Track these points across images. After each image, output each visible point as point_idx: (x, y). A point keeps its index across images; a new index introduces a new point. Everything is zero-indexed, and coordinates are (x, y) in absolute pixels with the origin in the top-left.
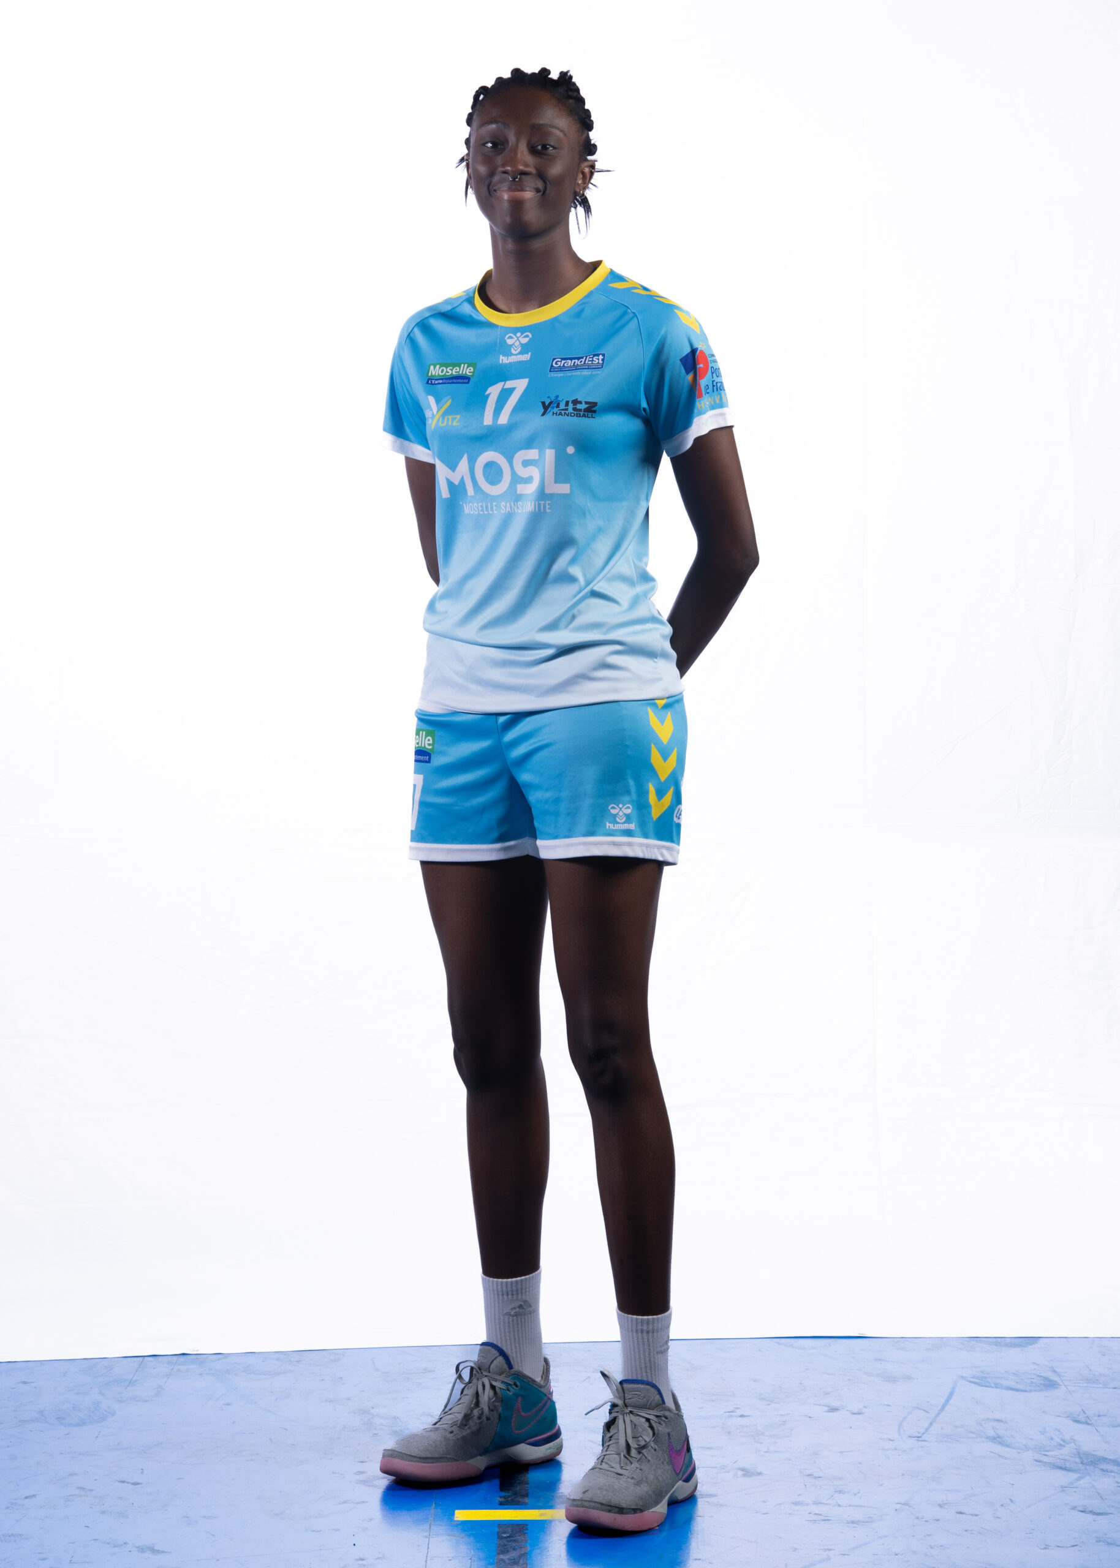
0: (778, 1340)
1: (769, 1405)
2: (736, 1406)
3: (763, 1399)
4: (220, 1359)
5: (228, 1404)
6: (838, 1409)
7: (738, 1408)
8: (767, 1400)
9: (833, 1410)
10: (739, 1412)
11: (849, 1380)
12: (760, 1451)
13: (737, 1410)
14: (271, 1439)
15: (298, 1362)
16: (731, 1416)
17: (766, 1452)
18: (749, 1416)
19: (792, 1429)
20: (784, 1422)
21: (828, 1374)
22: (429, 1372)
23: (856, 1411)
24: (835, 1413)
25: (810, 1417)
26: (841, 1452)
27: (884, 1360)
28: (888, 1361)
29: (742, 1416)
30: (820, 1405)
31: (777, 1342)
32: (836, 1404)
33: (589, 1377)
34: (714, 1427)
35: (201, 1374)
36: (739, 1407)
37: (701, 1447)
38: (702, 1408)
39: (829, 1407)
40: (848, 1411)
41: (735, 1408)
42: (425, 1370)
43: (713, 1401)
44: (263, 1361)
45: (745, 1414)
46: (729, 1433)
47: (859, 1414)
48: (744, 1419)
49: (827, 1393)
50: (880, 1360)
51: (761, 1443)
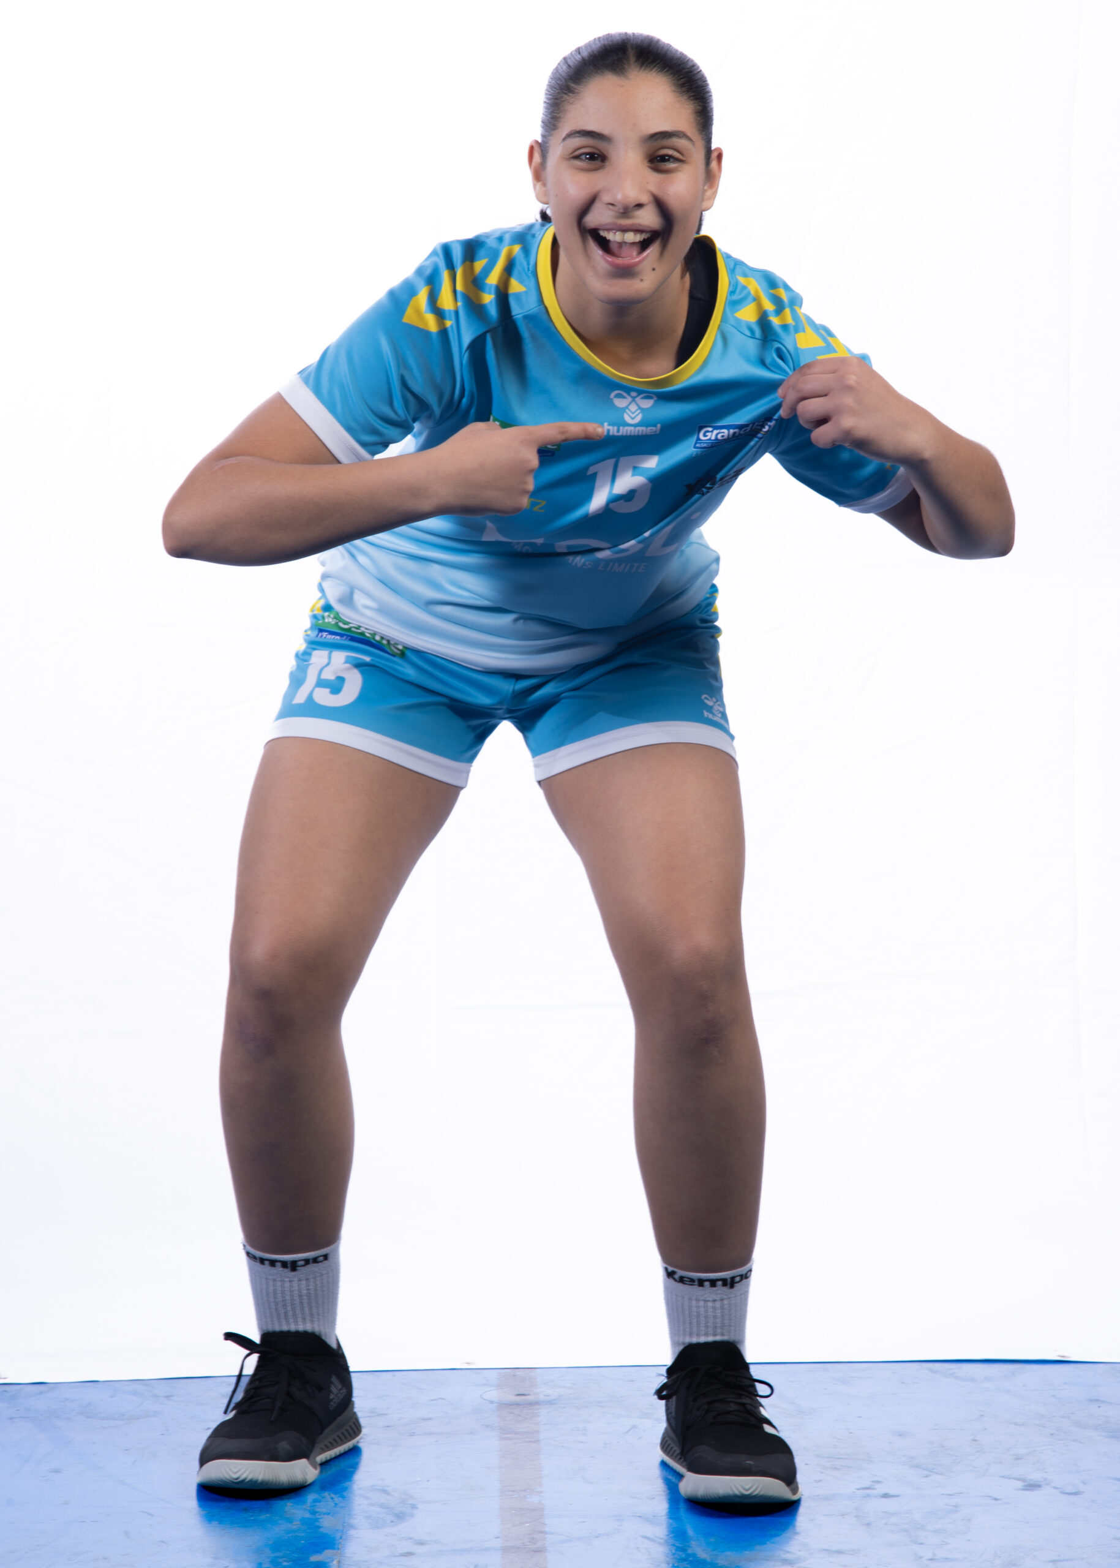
0: (930, 1365)
1: (927, 1476)
2: (876, 1479)
3: (917, 1466)
4: (41, 1393)
5: (57, 1471)
6: (1039, 1486)
7: (878, 1482)
8: (924, 1469)
9: (1032, 1486)
10: (881, 1489)
11: (1052, 1434)
12: (921, 1557)
13: (877, 1486)
14: (127, 1533)
15: (167, 1397)
16: (868, 1496)
17: (931, 1560)
18: (898, 1496)
19: (969, 1520)
20: (955, 1506)
21: (1016, 1424)
22: (379, 1415)
23: (1069, 1489)
24: (1035, 1492)
25: (996, 1499)
26: (1054, 1562)
27: (1104, 1402)
28: (1111, 1403)
29: (886, 1496)
30: (1010, 1479)
31: (929, 1369)
32: (1035, 1476)
33: (634, 1427)
34: (842, 1515)
35: (11, 1419)
36: (880, 1479)
37: (825, 1550)
38: (820, 1481)
39: (1023, 1480)
40: (1055, 1488)
41: (873, 1482)
42: (372, 1412)
43: (836, 1469)
44: (112, 1397)
45: (891, 1492)
46: (868, 1524)
47: (1076, 1494)
48: (891, 1500)
49: (1018, 1458)
50: (1097, 1400)
51: (922, 1544)
